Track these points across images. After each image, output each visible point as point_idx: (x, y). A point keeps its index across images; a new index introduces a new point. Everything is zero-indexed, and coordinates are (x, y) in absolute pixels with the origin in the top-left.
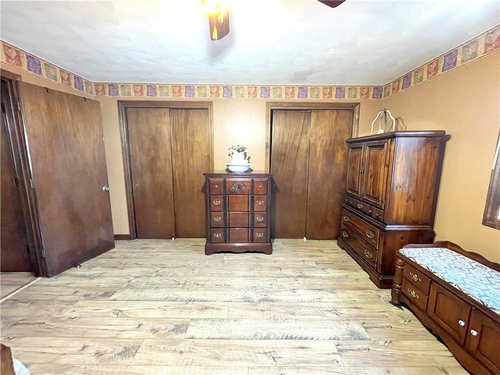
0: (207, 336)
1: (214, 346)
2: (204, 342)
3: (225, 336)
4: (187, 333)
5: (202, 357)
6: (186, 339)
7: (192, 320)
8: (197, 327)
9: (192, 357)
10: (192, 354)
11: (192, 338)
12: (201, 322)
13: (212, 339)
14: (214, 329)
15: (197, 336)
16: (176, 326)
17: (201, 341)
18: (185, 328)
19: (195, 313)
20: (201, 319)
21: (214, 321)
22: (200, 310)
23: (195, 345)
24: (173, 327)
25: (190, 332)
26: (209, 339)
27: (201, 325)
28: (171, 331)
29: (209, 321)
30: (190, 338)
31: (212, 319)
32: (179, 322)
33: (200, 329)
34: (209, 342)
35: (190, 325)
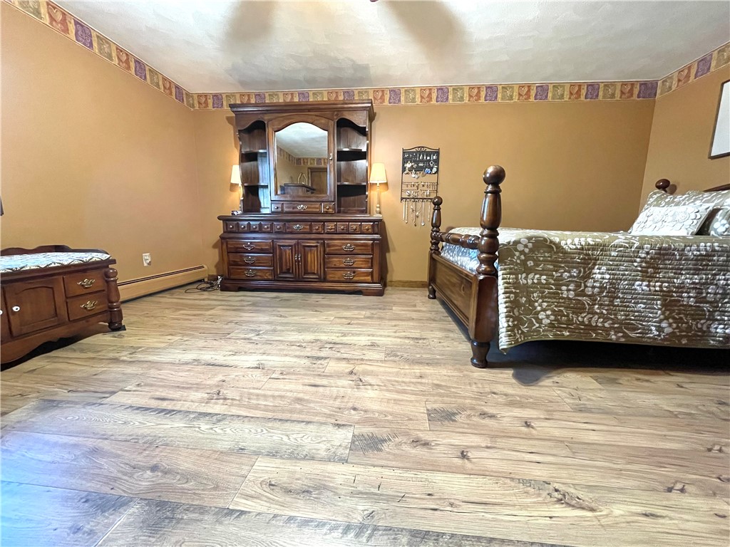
0: (311, 427)
1: (301, 412)
2: (317, 418)
3: (277, 424)
4: (351, 434)
5: (322, 403)
6: (351, 425)
7: (344, 461)
8: (332, 443)
9: (337, 403)
10: (337, 406)
11: (339, 426)
12: (323, 453)
13: (303, 422)
14: (295, 436)
15: (330, 428)
16: (380, 450)
17: (323, 419)
18: (357, 443)
19: (340, 479)
20: (322, 460)
21: (292, 453)
22: (326, 488)
23: (334, 415)
24: (385, 447)
25: (345, 436)
26: (308, 423)
27: (323, 446)
28: (385, 441)
29: (305, 453)
30: (343, 425)
31: (296, 458)
32: (373, 456)
33: (324, 439)
34: (308, 418)
35: (346, 448)
